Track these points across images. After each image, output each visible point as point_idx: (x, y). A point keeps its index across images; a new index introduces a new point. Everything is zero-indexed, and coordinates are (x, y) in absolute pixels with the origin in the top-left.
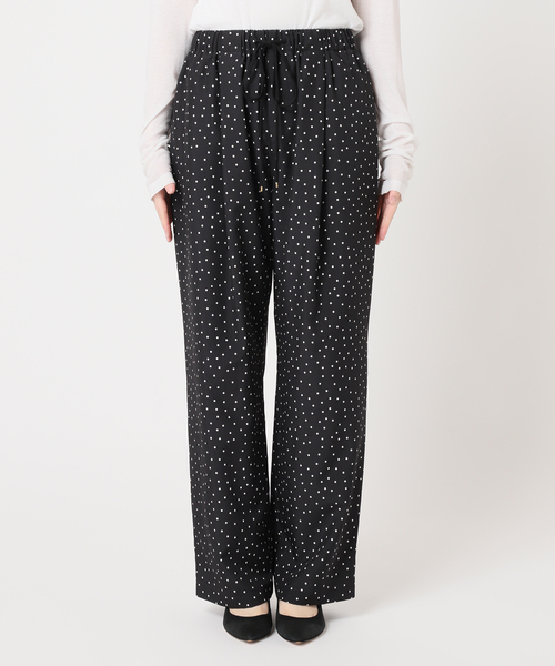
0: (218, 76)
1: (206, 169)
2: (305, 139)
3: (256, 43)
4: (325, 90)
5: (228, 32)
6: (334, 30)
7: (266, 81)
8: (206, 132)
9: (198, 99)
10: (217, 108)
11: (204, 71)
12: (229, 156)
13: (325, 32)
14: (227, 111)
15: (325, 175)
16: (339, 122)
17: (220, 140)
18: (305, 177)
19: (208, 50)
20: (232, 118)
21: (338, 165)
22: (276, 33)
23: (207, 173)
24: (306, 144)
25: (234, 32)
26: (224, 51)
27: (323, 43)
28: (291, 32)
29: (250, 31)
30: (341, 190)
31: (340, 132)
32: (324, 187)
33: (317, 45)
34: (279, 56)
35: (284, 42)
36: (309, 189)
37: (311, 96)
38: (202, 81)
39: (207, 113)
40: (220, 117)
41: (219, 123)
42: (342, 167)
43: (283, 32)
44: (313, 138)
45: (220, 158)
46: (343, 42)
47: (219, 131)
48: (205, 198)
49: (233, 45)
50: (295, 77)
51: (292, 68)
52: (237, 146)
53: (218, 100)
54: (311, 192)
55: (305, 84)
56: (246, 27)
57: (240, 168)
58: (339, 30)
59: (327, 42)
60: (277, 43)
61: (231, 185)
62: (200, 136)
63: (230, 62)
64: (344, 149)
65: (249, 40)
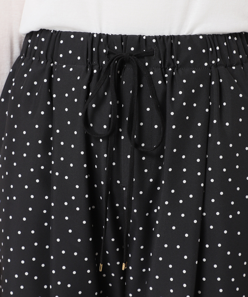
0: (51, 99)
1: (26, 232)
2: (174, 199)
3: (108, 53)
4: (208, 126)
5: (70, 33)
6: (225, 36)
7: (118, 110)
8: (29, 178)
9: (20, 130)
10: (47, 145)
11: (32, 89)
12: (60, 218)
13: (212, 39)
14: (64, 151)
15: (201, 252)
16: (227, 175)
17: (49, 191)
18: (172, 255)
19: (40, 58)
20: (67, 162)
21: (223, 238)
22: (138, 40)
23: (26, 239)
24: (174, 207)
25: (78, 35)
26: (61, 61)
27: (208, 57)
28: (161, 39)
29: (100, 36)
30: (227, 275)
31: (228, 189)
32: (200, 270)
33: (200, 58)
34: (140, 74)
35: (149, 55)
36: (176, 273)
37: (186, 136)
38: (29, 103)
39: (32, 151)
40: (51, 158)
41: (49, 167)
42: (230, 242)
43: (149, 38)
44: (186, 199)
45: (47, 218)
46: (239, 53)
47: (47, 180)
48: (21, 275)
49: (75, 55)
50: (162, 109)
51: (159, 95)
52: (72, 204)
53: (51, 132)
54: (180, 279)
55: (178, 119)
56: (95, 28)
57: (75, 236)
58: (233, 35)
59: (216, 54)
60: (139, 56)
61: (61, 260)
62: (19, 183)
63: (69, 80)
64: (235, 215)
65: (98, 49)
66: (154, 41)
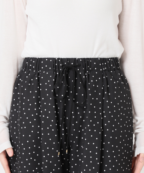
0: (39, 86)
2: (91, 124)
3: (62, 66)
4: (103, 95)
5: (46, 59)
6: (108, 59)
7: (68, 89)
8: (31, 119)
10: (38, 105)
11: (31, 82)
12: (46, 134)
13: (103, 60)
14: (45, 107)
15: (102, 146)
16: (111, 114)
17: (40, 123)
18: (91, 147)
19: (33, 69)
21: (110, 140)
22: (74, 60)
23: (31, 144)
24: (92, 128)
25: (49, 59)
26: (43, 70)
27: (102, 67)
28: (84, 60)
29: (59, 59)
30: (112, 155)
31: (112, 120)
32: (102, 153)
33: (99, 67)
34: (76, 74)
35: (79, 66)
36: (93, 154)
37: (95, 99)
38: (29, 88)
39: (32, 108)
40: (40, 110)
41: (39, 114)
42: (113, 141)
43: (79, 59)
45: (40, 135)
46: (113, 66)
47: (39, 120)
48: (29, 159)
49: (48, 67)
50: (85, 87)
51: (84, 82)
52: (51, 128)
53: (39, 99)
54: (94, 156)
55: (91, 92)
56: (56, 56)
57: (52, 141)
58: (111, 58)
59: (105, 66)
60: (75, 66)
61: (47, 151)
62: (27, 122)
63: (47, 77)
64: (114, 130)
65: (58, 64)
66: (81, 60)
